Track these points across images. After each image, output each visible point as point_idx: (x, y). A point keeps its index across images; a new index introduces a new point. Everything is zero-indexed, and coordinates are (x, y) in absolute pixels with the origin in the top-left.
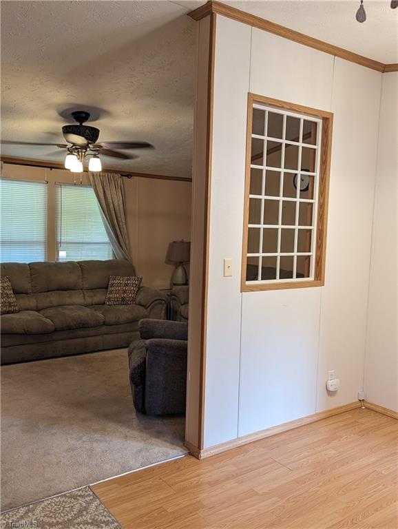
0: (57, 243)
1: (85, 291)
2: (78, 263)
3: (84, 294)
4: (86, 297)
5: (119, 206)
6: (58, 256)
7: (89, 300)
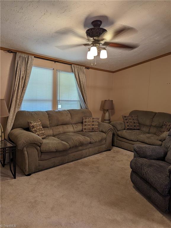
0: (57, 101)
1: (73, 125)
2: (68, 110)
3: (73, 126)
4: (74, 128)
5: (84, 83)
6: (58, 107)
7: (76, 130)
